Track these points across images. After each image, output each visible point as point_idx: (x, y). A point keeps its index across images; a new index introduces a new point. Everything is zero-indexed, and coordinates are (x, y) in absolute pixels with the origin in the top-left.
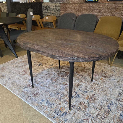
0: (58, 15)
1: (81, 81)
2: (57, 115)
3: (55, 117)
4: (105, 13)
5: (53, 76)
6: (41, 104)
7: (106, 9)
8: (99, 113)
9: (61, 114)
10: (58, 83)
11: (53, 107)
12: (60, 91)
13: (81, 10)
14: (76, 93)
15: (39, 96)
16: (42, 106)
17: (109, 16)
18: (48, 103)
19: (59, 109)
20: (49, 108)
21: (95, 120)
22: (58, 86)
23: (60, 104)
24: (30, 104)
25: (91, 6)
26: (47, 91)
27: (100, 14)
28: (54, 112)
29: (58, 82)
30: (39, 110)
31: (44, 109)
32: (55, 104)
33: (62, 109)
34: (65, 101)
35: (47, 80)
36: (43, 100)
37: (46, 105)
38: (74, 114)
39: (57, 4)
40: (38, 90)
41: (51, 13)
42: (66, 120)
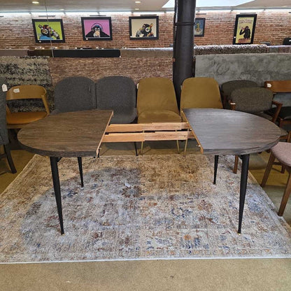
1: (170, 191)
3: (190, 252)
5: (119, 202)
6: (153, 248)
9: (193, 243)
10: (141, 208)
11: (174, 242)
12: (157, 217)
14: (182, 210)
15: (136, 240)
16: (157, 250)
19: (184, 240)
20: (170, 246)
22: (147, 212)
23: (178, 233)
24: (135, 258)
26: (139, 228)
28: (182, 246)
29: (139, 207)
30: (159, 257)
31: (165, 251)
32: (171, 237)
33: (187, 237)
34: (179, 227)
35: (117, 212)
36: (149, 243)
37: (161, 245)
38: (207, 234)
39: (39, 60)
40: (123, 232)
41: (23, 80)
42: (206, 246)
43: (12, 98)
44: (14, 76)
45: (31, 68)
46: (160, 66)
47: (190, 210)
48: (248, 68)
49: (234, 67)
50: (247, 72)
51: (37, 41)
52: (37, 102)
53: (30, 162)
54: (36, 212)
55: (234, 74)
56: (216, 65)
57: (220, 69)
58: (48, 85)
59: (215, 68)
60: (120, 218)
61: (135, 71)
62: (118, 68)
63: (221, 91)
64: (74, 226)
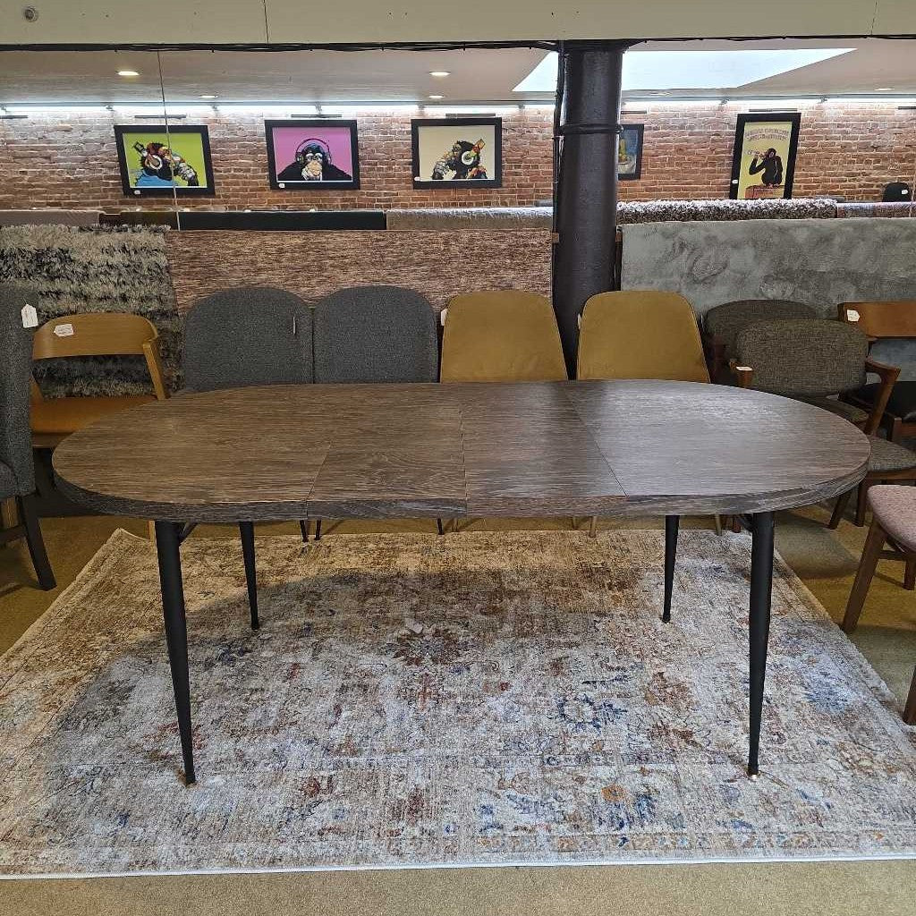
0: (154, 306)
1: (551, 644)
2: (622, 825)
3: (625, 840)
6: (501, 827)
9: (632, 811)
10: (459, 700)
11: (570, 808)
12: (512, 727)
13: (321, 269)
14: (591, 704)
15: (446, 802)
16: (513, 834)
17: (483, 289)
18: (524, 806)
19: (601, 801)
23: (581, 780)
26: (452, 762)
27: (438, 285)
28: (596, 821)
29: (451, 695)
30: (522, 858)
31: (542, 839)
33: (612, 792)
34: (584, 759)
35: (380, 712)
36: (487, 810)
37: (526, 819)
38: (677, 782)
39: (137, 236)
40: (401, 777)
41: (86, 298)
42: (675, 821)
43: (48, 354)
44: (59, 285)
45: (112, 261)
46: (512, 256)
47: (618, 704)
48: (786, 263)
49: (743, 259)
50: (781, 274)
51: (129, 192)
52: (126, 366)
53: (99, 553)
54: (116, 712)
55: (742, 280)
56: (686, 252)
57: (700, 263)
58: (164, 314)
59: (683, 261)
60: (392, 730)
61: (435, 273)
62: (381, 262)
63: (705, 334)
64: (241, 756)
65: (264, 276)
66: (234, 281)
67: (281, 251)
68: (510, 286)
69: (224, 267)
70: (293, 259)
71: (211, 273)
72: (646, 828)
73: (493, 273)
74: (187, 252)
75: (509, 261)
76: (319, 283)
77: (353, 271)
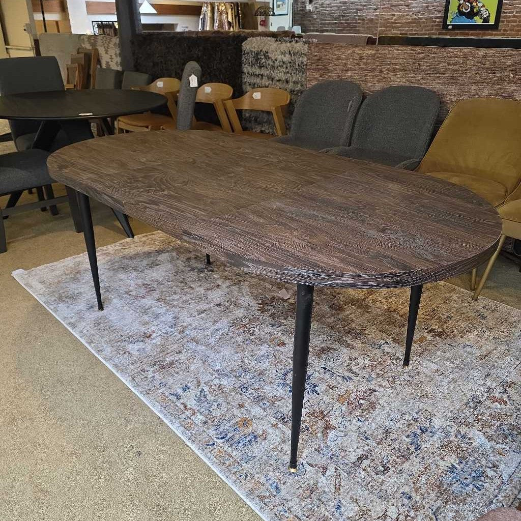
0: (299, 87)
2: (222, 438)
3: (213, 444)
4: (474, 87)
6: (179, 398)
7: (478, 70)
8: (369, 452)
9: (237, 437)
10: (252, 337)
11: (215, 413)
12: (253, 363)
13: (381, 72)
15: (177, 373)
16: (178, 405)
17: (489, 96)
18: (201, 398)
19: (234, 421)
20: (201, 414)
21: (349, 473)
22: (251, 346)
23: (241, 407)
24: (141, 393)
25: (421, 56)
27: (454, 89)
29: (253, 334)
31: (185, 415)
32: (224, 404)
33: (245, 422)
36: (186, 388)
37: (192, 403)
38: (283, 442)
42: (249, 458)
45: (285, 59)
65: (350, 74)
66: (334, 76)
67: (361, 58)
68: (511, 96)
69: (331, 67)
70: (366, 64)
71: (326, 70)
72: (230, 449)
73: (498, 85)
74: (316, 56)
75: (512, 76)
76: (378, 81)
77: (399, 74)
